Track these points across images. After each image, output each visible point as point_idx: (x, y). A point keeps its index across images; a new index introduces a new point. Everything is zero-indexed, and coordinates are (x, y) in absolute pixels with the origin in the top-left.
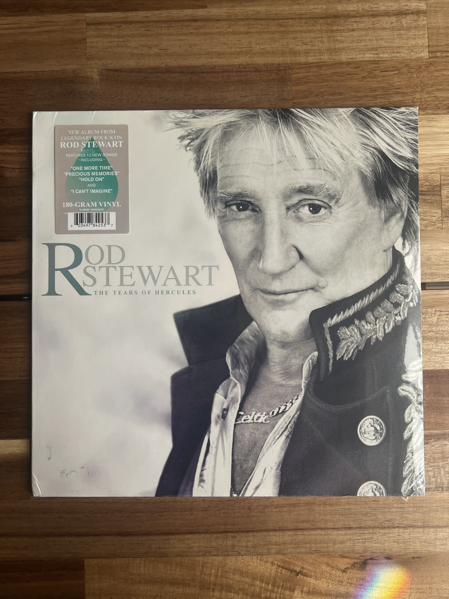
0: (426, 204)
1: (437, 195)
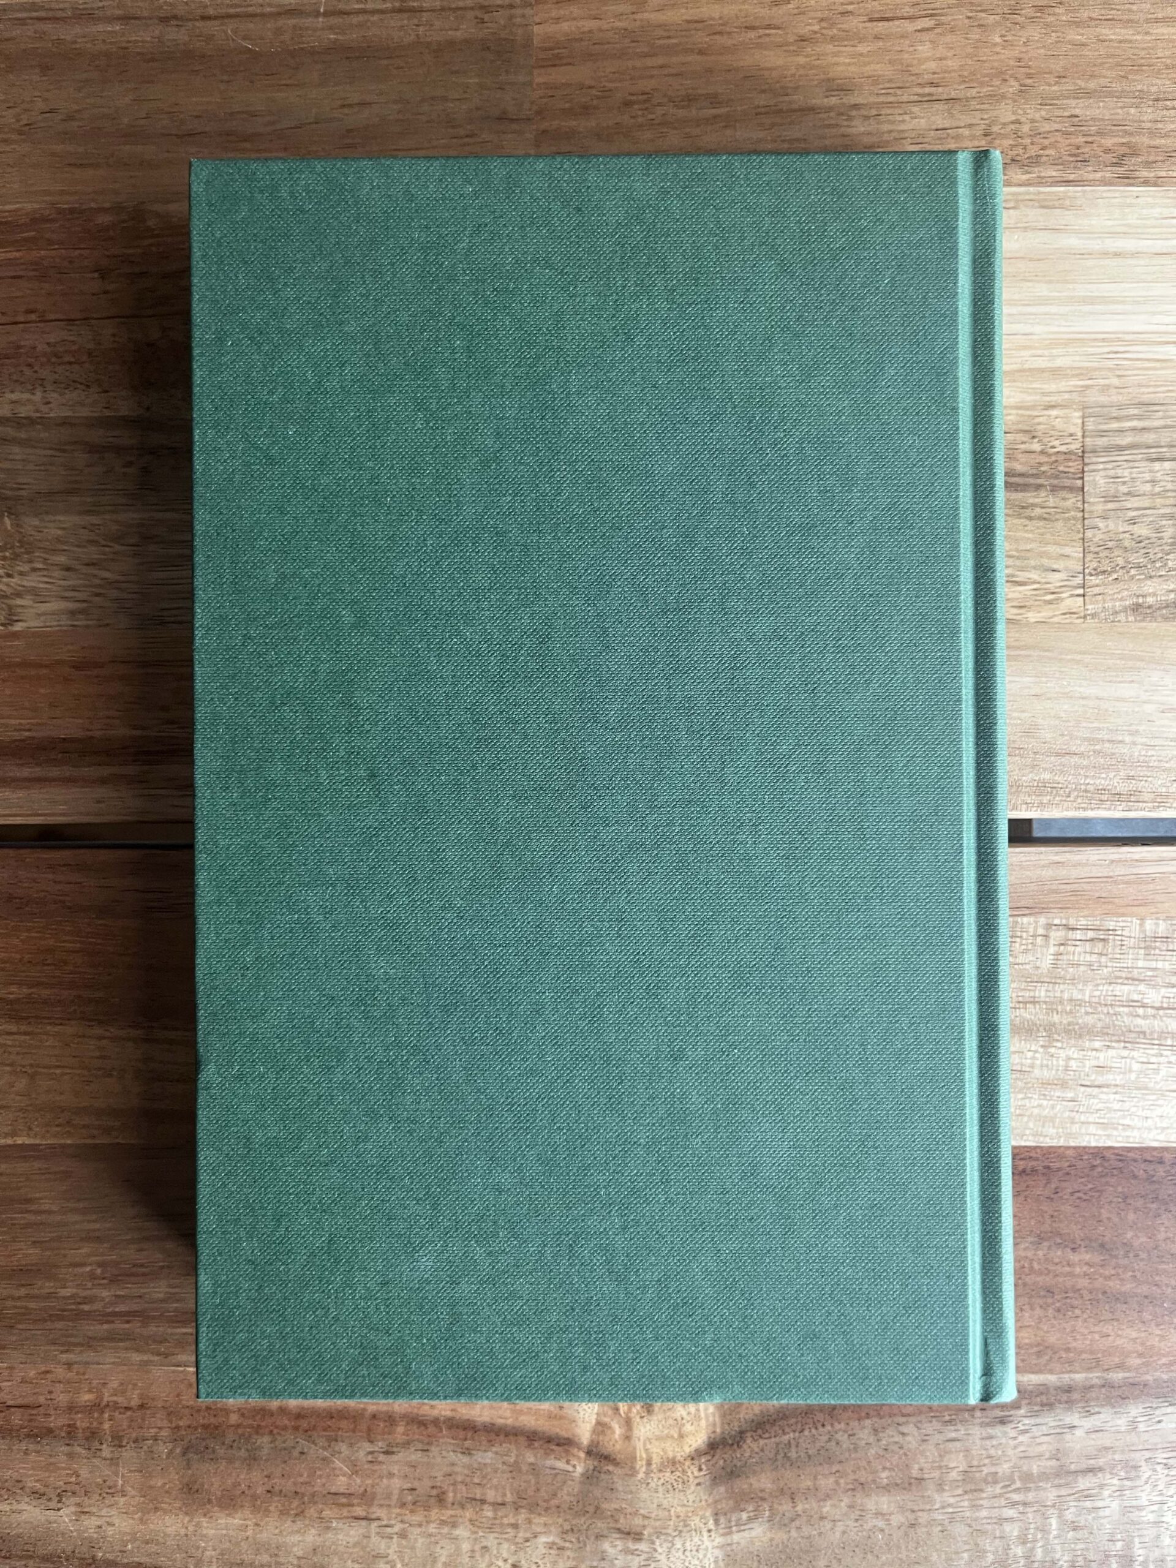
0: (1027, 522)
1: (1071, 489)
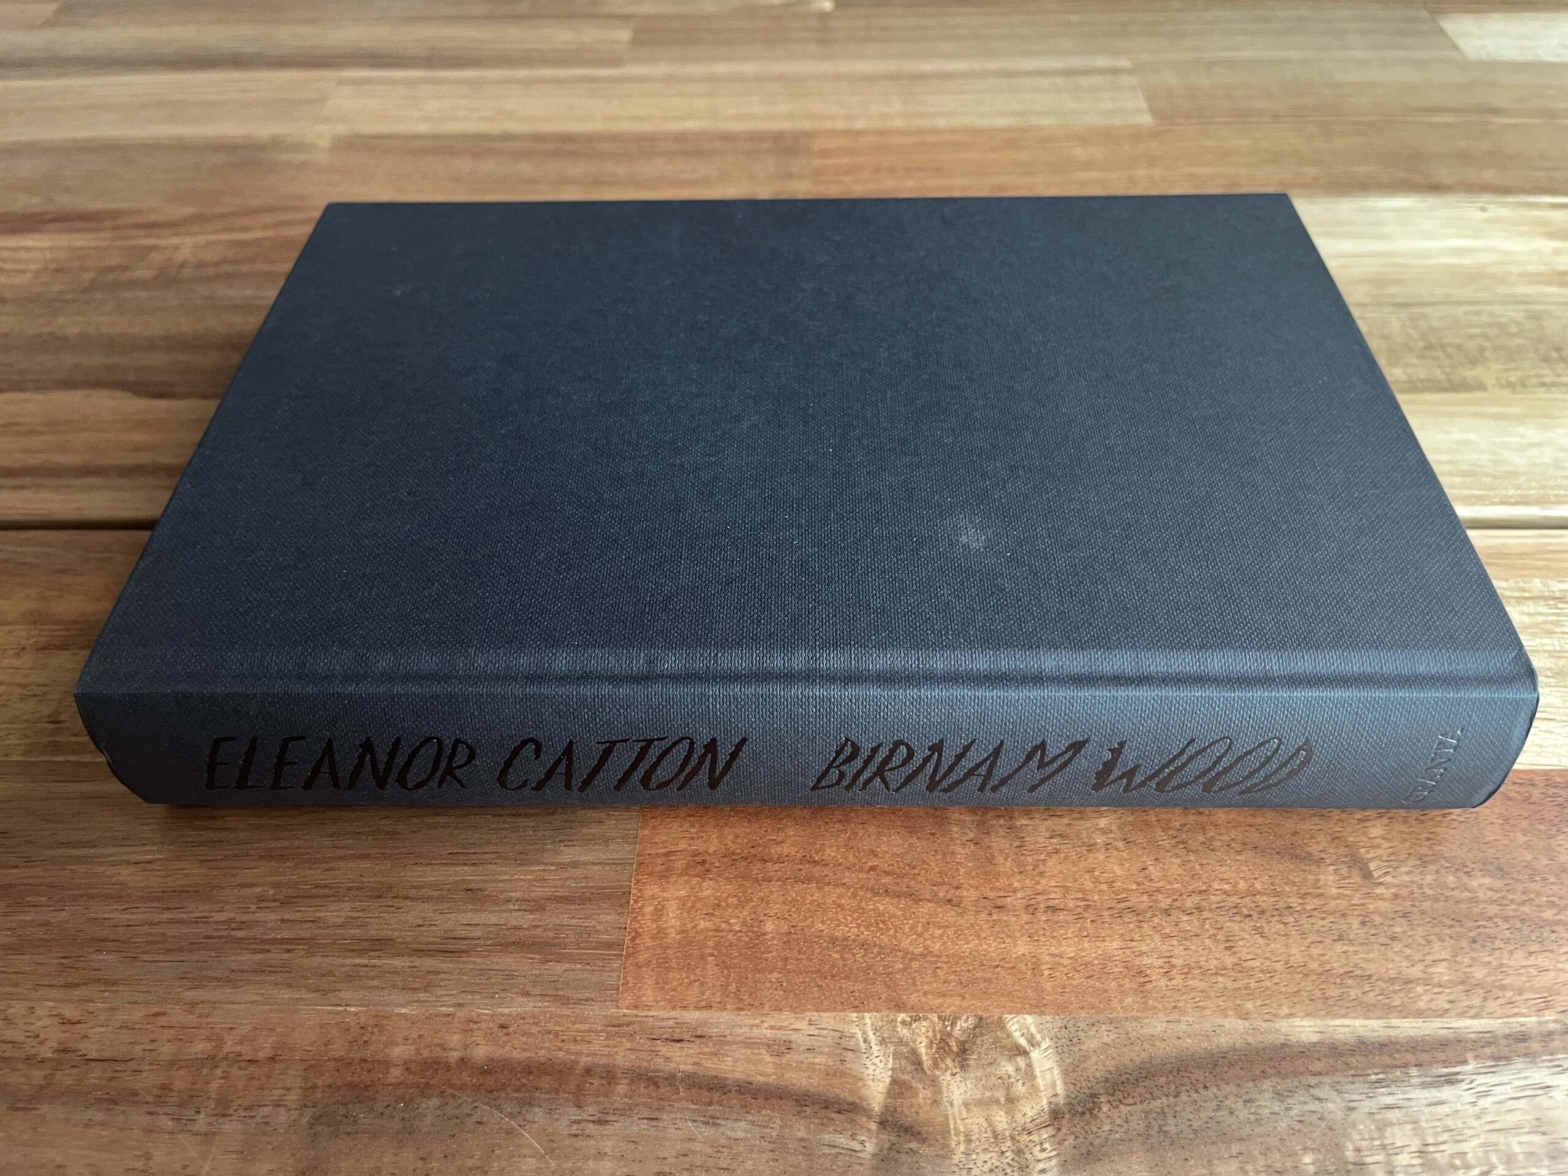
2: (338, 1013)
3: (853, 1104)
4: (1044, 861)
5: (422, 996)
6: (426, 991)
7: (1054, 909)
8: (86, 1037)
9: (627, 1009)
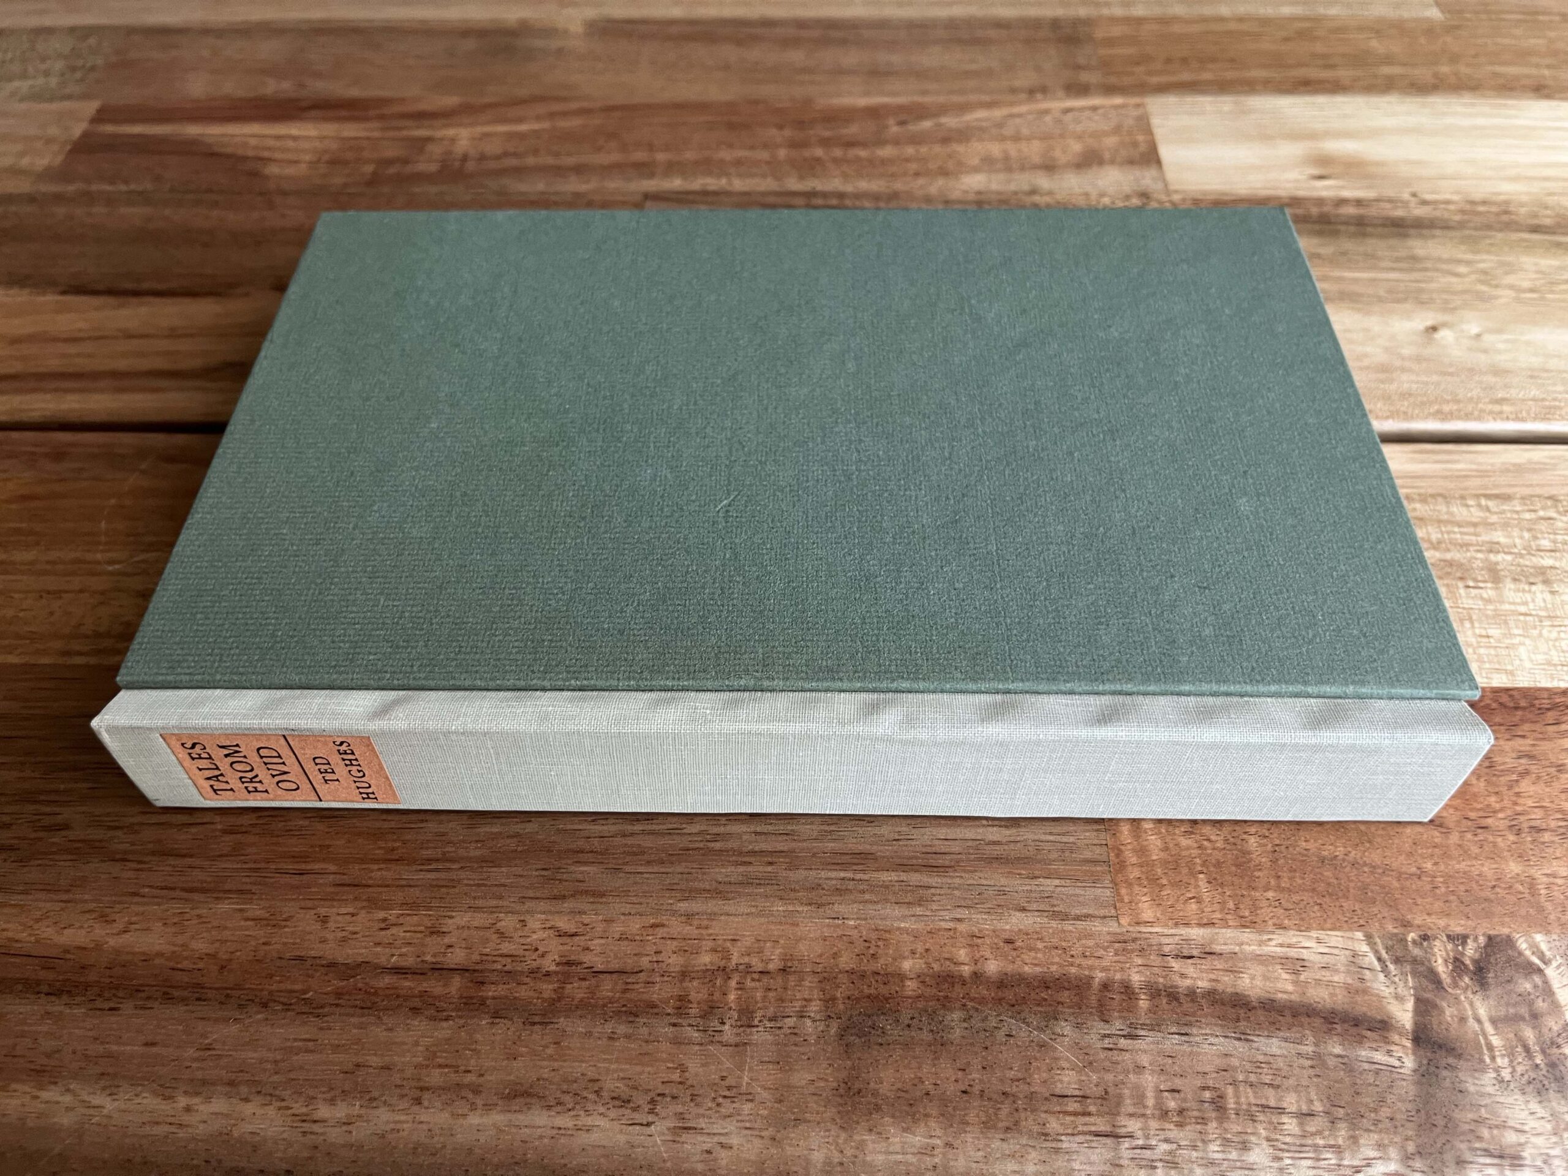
2: (838, 926)
3: (1382, 1022)
4: (1517, 781)
5: (919, 910)
6: (920, 905)
7: (1539, 830)
8: (588, 949)
9: (1129, 925)
